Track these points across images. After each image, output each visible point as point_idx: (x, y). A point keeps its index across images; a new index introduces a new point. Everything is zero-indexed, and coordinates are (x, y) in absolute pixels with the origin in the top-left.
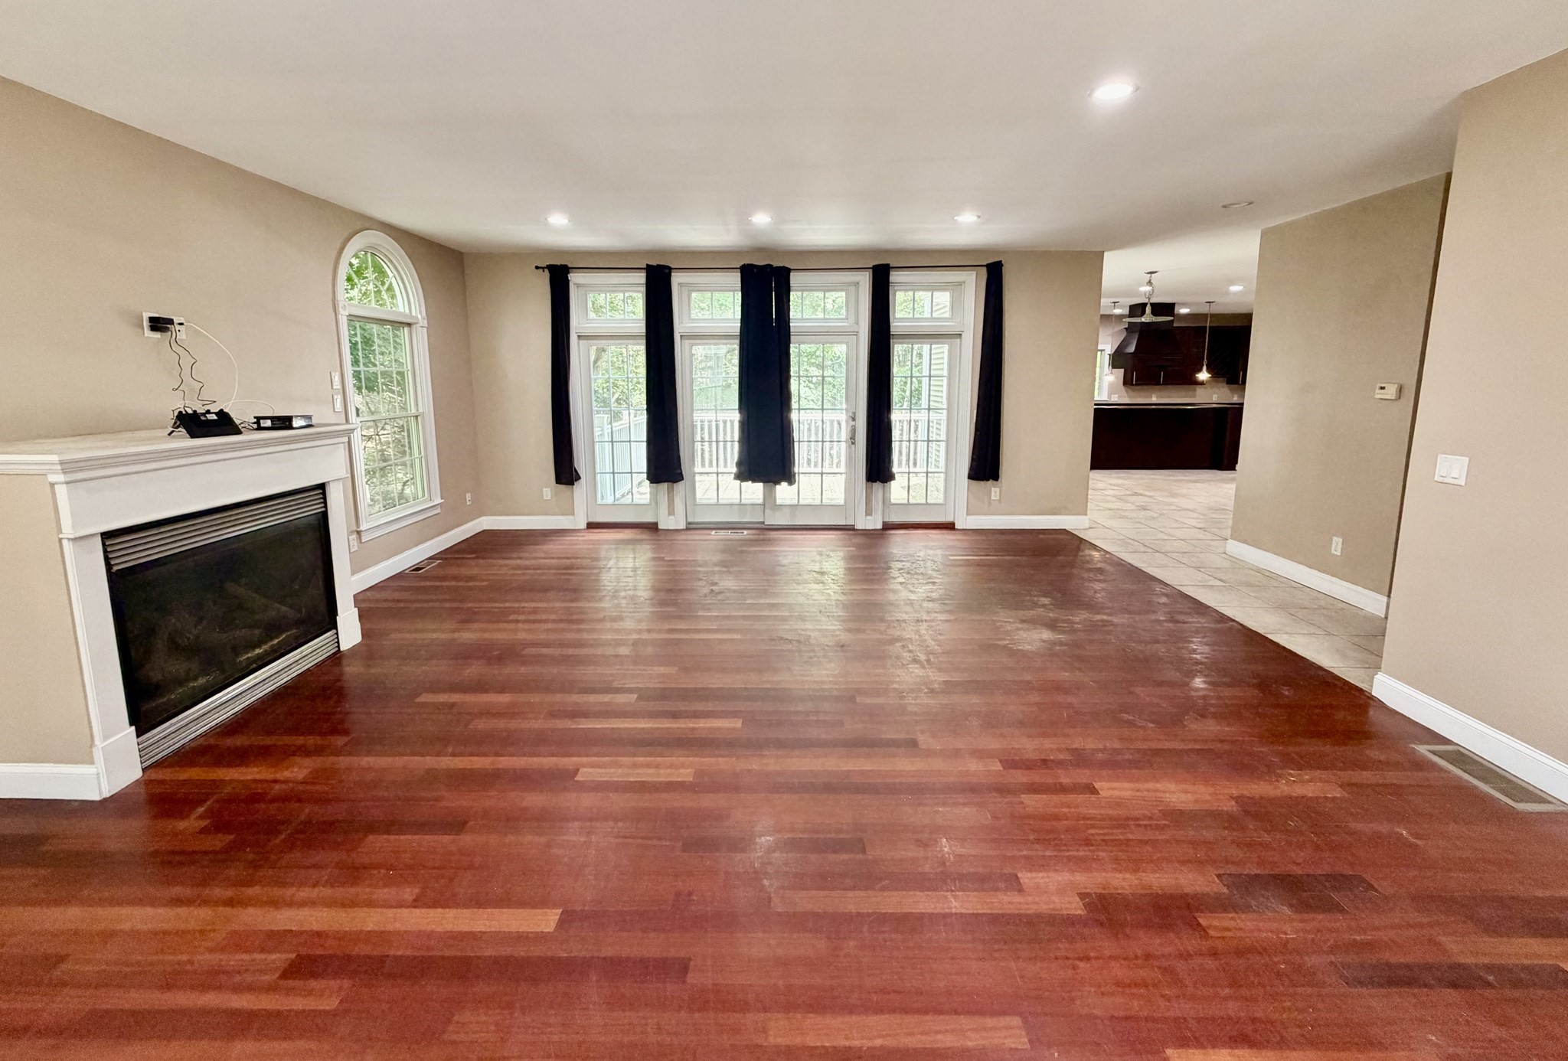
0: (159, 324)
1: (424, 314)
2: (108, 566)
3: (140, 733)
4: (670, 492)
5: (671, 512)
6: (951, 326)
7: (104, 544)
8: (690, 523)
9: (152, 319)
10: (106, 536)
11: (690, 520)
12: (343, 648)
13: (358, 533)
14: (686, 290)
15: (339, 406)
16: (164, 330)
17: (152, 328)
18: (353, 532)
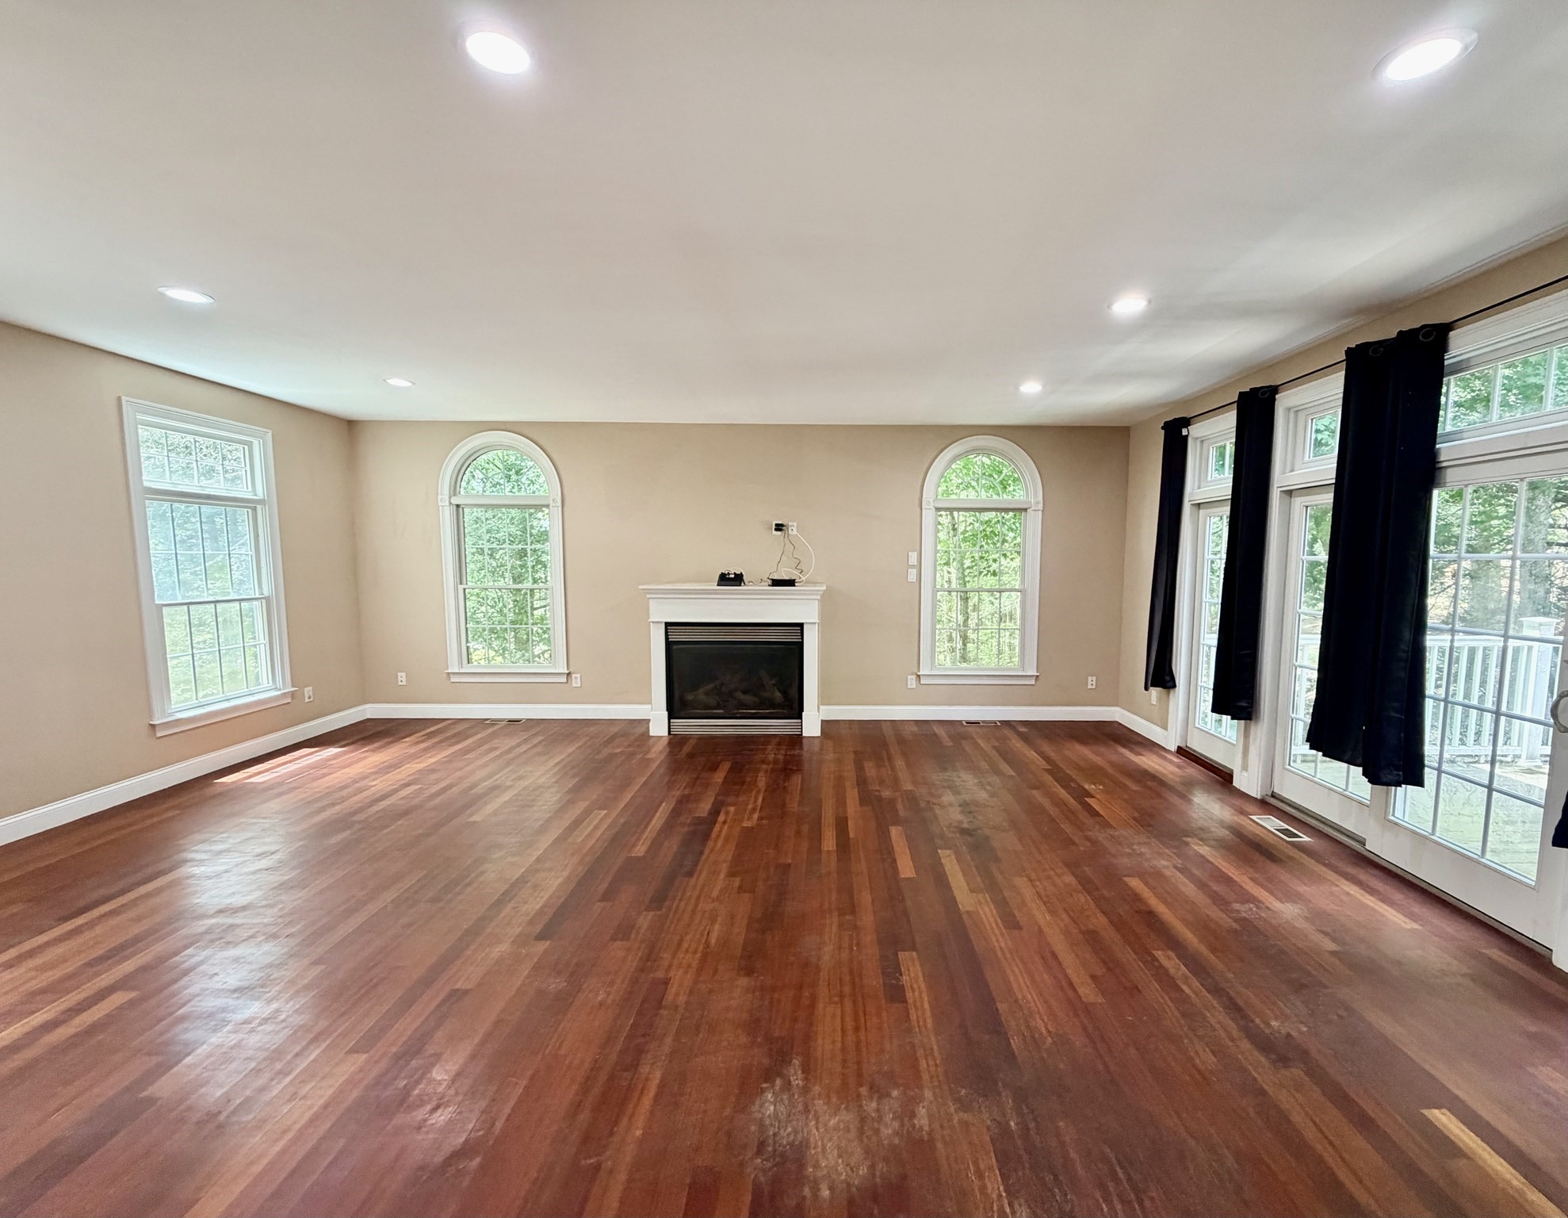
0: (779, 527)
1: (1040, 498)
2: (666, 639)
3: (670, 717)
7: (666, 629)
8: (1273, 795)
9: (776, 525)
10: (667, 624)
11: (1274, 790)
12: (804, 735)
13: (919, 676)
14: (1302, 416)
15: (912, 575)
16: (780, 530)
17: (776, 530)
18: (912, 674)
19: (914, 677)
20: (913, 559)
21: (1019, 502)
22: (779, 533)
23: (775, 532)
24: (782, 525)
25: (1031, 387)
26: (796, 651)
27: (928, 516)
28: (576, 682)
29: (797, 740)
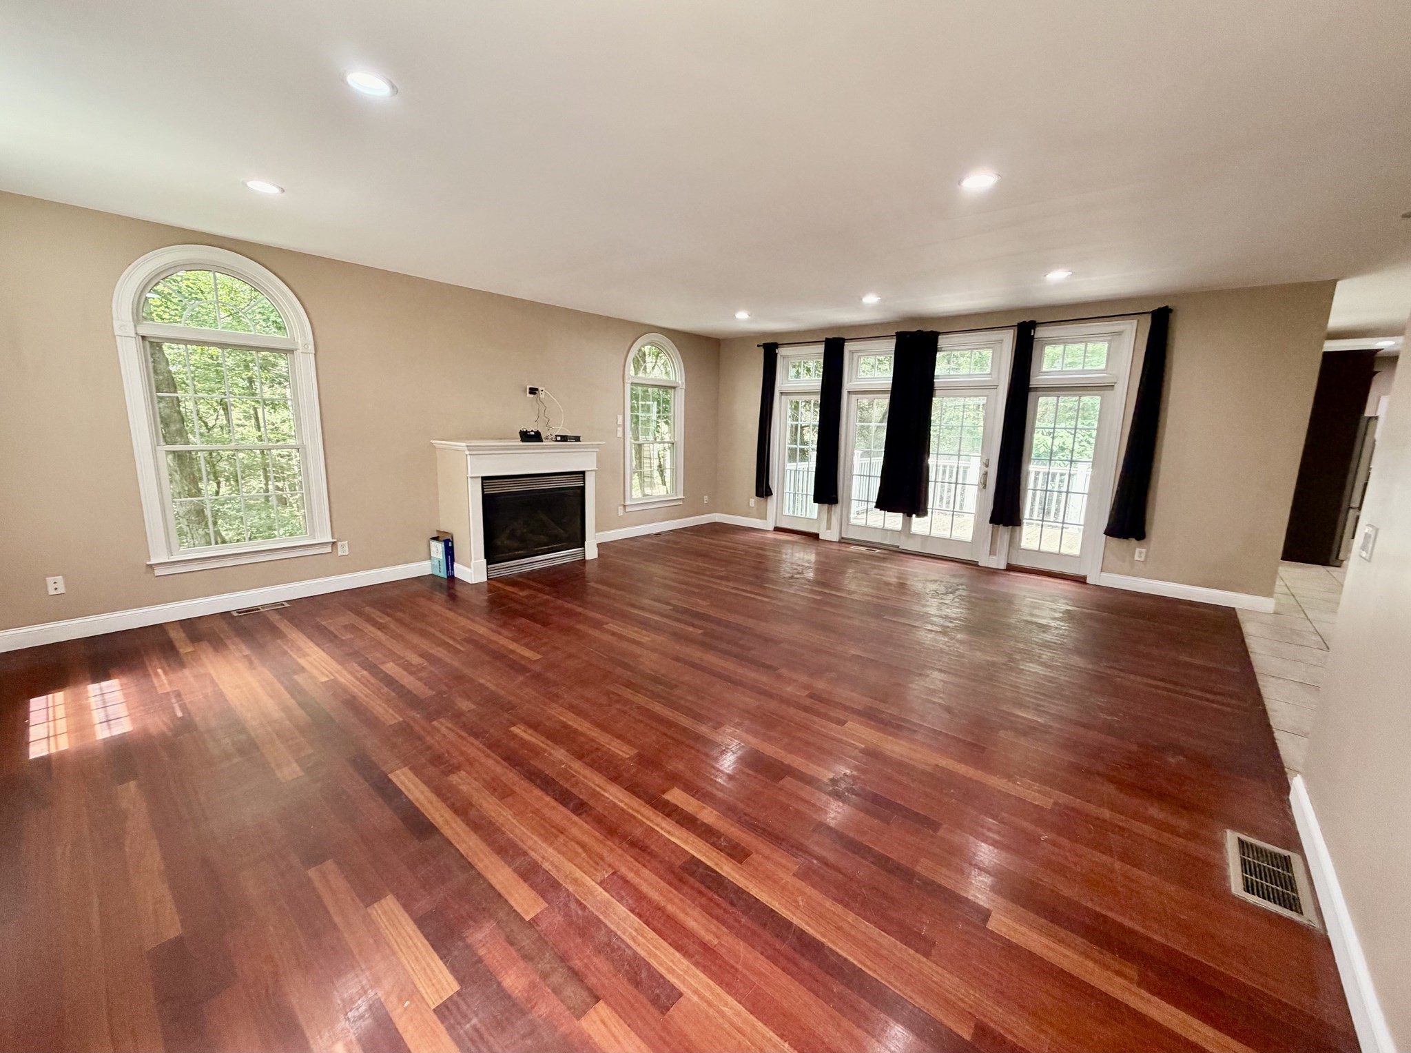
0: (533, 391)
1: (684, 381)
2: (483, 491)
3: (488, 563)
4: (829, 512)
5: (829, 528)
6: (1105, 378)
7: (482, 483)
8: (843, 538)
9: (530, 389)
10: (484, 479)
11: (844, 536)
12: (587, 558)
13: (624, 506)
14: (856, 355)
15: (620, 434)
16: (535, 394)
17: (530, 393)
18: (621, 505)
19: (622, 507)
20: (620, 422)
21: (672, 382)
22: (532, 396)
23: (528, 395)
24: (537, 389)
25: (742, 315)
26: (580, 494)
27: (628, 387)
28: (343, 549)
29: (583, 562)
